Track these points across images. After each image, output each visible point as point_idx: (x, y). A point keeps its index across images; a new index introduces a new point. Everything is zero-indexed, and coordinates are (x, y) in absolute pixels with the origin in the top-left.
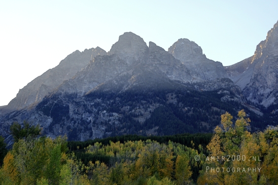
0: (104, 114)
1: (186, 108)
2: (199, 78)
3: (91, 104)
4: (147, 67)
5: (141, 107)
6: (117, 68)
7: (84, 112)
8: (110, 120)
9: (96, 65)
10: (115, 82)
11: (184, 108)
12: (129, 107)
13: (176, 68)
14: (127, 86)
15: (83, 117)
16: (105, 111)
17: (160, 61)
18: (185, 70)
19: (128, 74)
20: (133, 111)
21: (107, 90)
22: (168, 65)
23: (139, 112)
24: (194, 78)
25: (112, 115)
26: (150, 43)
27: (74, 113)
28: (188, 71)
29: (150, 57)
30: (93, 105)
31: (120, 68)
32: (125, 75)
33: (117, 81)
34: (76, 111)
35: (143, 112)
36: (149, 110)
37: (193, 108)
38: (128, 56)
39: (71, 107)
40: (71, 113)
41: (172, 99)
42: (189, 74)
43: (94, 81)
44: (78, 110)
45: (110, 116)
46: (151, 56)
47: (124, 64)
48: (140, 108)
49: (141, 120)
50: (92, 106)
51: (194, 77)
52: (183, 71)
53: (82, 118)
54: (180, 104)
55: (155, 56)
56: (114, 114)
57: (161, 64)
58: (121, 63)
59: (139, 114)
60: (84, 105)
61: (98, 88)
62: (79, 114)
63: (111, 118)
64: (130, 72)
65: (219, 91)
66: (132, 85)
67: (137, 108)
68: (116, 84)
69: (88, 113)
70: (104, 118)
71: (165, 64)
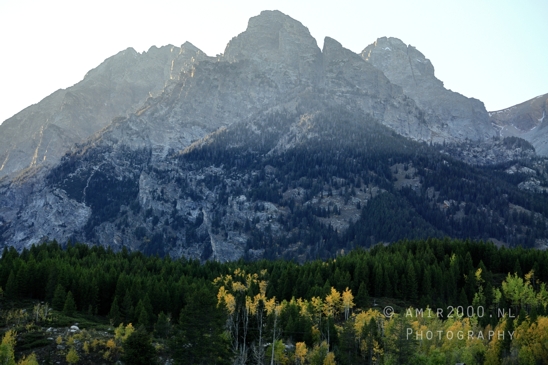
0: (241, 204)
1: (447, 203)
2: (445, 134)
3: (198, 177)
4: (328, 97)
5: (334, 192)
6: (253, 94)
7: (181, 197)
8: (257, 220)
9: (198, 85)
10: (254, 128)
11: (441, 201)
12: (302, 191)
13: (393, 106)
14: (290, 140)
15: (178, 207)
16: (243, 198)
17: (353, 86)
18: (414, 110)
19: (285, 110)
20: (315, 201)
21: (236, 146)
22: (374, 97)
23: (331, 204)
24: (434, 134)
25: (263, 209)
26: (328, 40)
27: (154, 198)
28: (421, 113)
29: (329, 75)
30: (203, 181)
31: (261, 95)
32: (277, 114)
33: (260, 127)
34: (159, 192)
35: (339, 205)
36: (355, 200)
37: (463, 204)
38: (271, 70)
39: (145, 183)
40: (144, 196)
41: (407, 177)
42: (424, 122)
43: (194, 124)
44: (162, 192)
45: (257, 209)
46: (331, 71)
47: (271, 86)
48: (330, 195)
49: (339, 225)
50: (199, 183)
51: (435, 129)
52: (410, 112)
53: (176, 211)
54: (431, 191)
55: (341, 73)
56: (267, 205)
57: (357, 93)
58: (262, 82)
59: (332, 208)
60: (179, 180)
61: (212, 140)
62: (166, 202)
63: (259, 214)
64: (292, 107)
65: (509, 168)
66: (304, 137)
67: (325, 193)
68: (258, 132)
69: (190, 199)
70: (242, 214)
71: (366, 94)
